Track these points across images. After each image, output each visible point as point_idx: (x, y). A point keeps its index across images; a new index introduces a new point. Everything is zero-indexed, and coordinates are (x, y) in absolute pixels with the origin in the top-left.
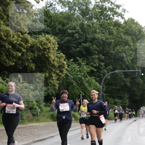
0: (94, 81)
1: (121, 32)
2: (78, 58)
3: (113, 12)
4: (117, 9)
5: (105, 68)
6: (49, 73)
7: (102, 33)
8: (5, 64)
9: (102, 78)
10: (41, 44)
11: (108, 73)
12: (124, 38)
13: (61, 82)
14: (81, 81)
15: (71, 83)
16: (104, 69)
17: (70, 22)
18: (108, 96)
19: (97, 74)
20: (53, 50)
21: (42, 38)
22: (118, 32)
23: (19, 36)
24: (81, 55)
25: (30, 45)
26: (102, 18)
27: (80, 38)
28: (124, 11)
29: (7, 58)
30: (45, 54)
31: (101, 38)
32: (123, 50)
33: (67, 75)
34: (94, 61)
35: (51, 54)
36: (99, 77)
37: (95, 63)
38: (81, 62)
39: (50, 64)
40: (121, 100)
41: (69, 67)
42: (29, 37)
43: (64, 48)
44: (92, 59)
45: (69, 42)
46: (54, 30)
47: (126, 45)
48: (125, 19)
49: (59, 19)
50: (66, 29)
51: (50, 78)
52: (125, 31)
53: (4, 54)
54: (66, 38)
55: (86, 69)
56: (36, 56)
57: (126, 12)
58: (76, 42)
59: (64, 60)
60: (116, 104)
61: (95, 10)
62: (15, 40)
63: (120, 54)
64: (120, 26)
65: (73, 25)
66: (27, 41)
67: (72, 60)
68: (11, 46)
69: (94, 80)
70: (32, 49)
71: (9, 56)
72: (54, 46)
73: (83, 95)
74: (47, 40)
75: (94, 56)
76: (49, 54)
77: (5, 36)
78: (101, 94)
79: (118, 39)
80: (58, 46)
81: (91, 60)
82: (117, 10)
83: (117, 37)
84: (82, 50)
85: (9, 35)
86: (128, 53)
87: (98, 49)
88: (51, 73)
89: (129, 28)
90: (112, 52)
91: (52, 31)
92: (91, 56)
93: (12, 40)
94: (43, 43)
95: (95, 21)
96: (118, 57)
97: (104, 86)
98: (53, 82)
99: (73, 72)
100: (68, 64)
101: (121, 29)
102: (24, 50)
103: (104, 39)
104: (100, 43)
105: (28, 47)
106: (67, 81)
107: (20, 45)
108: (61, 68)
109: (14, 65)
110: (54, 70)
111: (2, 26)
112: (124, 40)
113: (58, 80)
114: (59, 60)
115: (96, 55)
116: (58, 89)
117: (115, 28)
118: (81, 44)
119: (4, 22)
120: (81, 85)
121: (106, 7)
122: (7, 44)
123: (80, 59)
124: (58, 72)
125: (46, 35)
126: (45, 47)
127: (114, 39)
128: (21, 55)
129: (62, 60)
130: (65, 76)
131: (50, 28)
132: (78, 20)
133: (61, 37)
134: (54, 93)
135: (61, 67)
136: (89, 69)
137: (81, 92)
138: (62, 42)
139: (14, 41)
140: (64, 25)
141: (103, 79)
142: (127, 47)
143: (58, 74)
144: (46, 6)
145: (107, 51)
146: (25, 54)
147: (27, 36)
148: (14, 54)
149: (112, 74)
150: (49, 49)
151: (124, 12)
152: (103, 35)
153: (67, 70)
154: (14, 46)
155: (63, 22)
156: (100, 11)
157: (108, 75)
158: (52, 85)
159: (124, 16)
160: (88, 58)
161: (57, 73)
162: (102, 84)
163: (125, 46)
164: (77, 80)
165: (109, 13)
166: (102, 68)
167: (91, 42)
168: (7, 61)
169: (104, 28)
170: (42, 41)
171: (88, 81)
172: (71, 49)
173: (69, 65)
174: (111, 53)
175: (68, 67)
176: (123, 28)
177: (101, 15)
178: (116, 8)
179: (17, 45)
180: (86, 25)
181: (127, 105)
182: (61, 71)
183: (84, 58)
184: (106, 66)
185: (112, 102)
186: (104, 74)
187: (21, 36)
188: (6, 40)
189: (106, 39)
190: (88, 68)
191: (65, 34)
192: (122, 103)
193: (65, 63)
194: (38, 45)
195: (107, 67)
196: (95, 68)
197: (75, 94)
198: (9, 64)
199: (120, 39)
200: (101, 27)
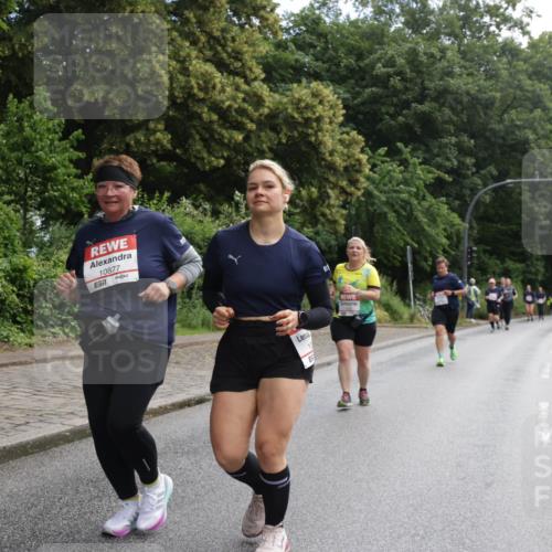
0: (444, 209)
1: (519, 71)
2: (400, 145)
3: (497, 16)
4: (510, 8)
5: (477, 172)
6: (320, 189)
7: (468, 75)
8: (199, 165)
9: (466, 201)
10: (298, 108)
11: (485, 185)
12: (530, 88)
13: (353, 212)
14: (408, 208)
15: (380, 214)
16: (473, 174)
17: (377, 47)
18: (485, 251)
19: (454, 190)
20: (331, 123)
21: (301, 91)
22: (512, 70)
23: (237, 88)
24: (410, 137)
25: (266, 111)
26: (468, 33)
27: (407, 89)
28: (530, 13)
29: (205, 146)
30: (308, 135)
31: (464, 87)
32: (527, 120)
33: (368, 194)
34: (445, 153)
35: (325, 136)
36: (460, 197)
37: (448, 159)
38: (408, 156)
39: (323, 163)
40: (523, 265)
41: (375, 169)
42: (263, 90)
43: (361, 117)
44: (440, 147)
45: (375, 99)
46: (334, 68)
47: (536, 108)
48: (532, 35)
49: (348, 41)
50: (367, 65)
51: (324, 202)
52: (531, 69)
53: (197, 137)
54: (368, 90)
55: (423, 174)
56: (284, 141)
57: (533, 15)
58: (395, 100)
59: (362, 151)
60: (507, 273)
61: (448, 13)
62: (228, 99)
63: (517, 133)
64: (517, 55)
65: (389, 56)
66: (258, 101)
67: (382, 151)
68: (218, 114)
69: (446, 207)
70: (272, 122)
71: (211, 140)
72: (332, 112)
73: (413, 248)
74: (315, 95)
75: (446, 140)
76: (320, 134)
77: (200, 89)
78: (466, 245)
79: (512, 91)
80: (344, 112)
81: (436, 151)
82: (510, 11)
83: (510, 85)
84: (411, 122)
85: (210, 86)
86: (543, 129)
87: (455, 118)
88: (325, 187)
89: (545, 59)
90: (494, 126)
91: (328, 71)
92: (436, 138)
93: (218, 98)
94: (303, 105)
95: (446, 42)
96: (513, 139)
97: (475, 225)
98: (331, 214)
99: (385, 185)
100: (372, 161)
101: (521, 63)
102: (251, 126)
103: (472, 92)
104: (461, 103)
105: (262, 118)
106: (368, 210)
107: (241, 111)
108: (353, 173)
109: (224, 166)
110: (332, 179)
111: (194, 62)
112: (529, 95)
113: (343, 207)
114: (345, 151)
115: (451, 135)
116: (343, 232)
117: (505, 60)
118: (408, 107)
119: (200, 51)
120: (409, 221)
121: (478, 4)
122: (206, 110)
123: (406, 147)
124: (344, 183)
125: (310, 82)
126: (310, 115)
127: (501, 90)
128: (244, 138)
129: (356, 151)
130: (363, 195)
131: (324, 63)
132: (400, 42)
133: (353, 88)
134: (333, 243)
135: (352, 171)
136: (430, 176)
137: (410, 241)
138: (356, 102)
139: (223, 102)
140: (360, 57)
141: (468, 205)
142: (538, 112)
143: (343, 191)
144: (312, 5)
145: (483, 124)
146: (252, 136)
147: (261, 87)
148: (223, 136)
149: (494, 190)
150: (319, 120)
151: (530, 16)
152: (470, 80)
153: (368, 178)
154: (223, 114)
155: (359, 48)
156: (462, 14)
157: (486, 193)
158: (328, 220)
159: (528, 28)
160: (427, 146)
161: (342, 188)
162: (468, 217)
163: (531, 111)
164: (397, 207)
165: (487, 19)
166: (469, 173)
167: (435, 99)
168: (205, 155)
169: (472, 60)
170: (300, 100)
171: (428, 209)
172: (381, 120)
173: (374, 166)
174: (491, 129)
175: (371, 170)
176: (525, 61)
177: (463, 27)
178: (505, 6)
179: (234, 113)
180: (425, 54)
181: (540, 278)
182: (353, 182)
183: (416, 145)
184: (479, 166)
185: (498, 271)
186: (474, 190)
187: (245, 87)
188: (203, 100)
189: (479, 91)
190: (429, 172)
191: (363, 79)
192: (524, 272)
193: (364, 158)
194: (290, 110)
195: (482, 169)
196: (450, 172)
197: (392, 244)
198: (210, 162)
199: (518, 92)
200: (462, 58)
